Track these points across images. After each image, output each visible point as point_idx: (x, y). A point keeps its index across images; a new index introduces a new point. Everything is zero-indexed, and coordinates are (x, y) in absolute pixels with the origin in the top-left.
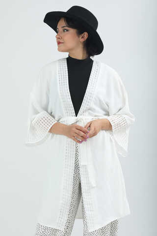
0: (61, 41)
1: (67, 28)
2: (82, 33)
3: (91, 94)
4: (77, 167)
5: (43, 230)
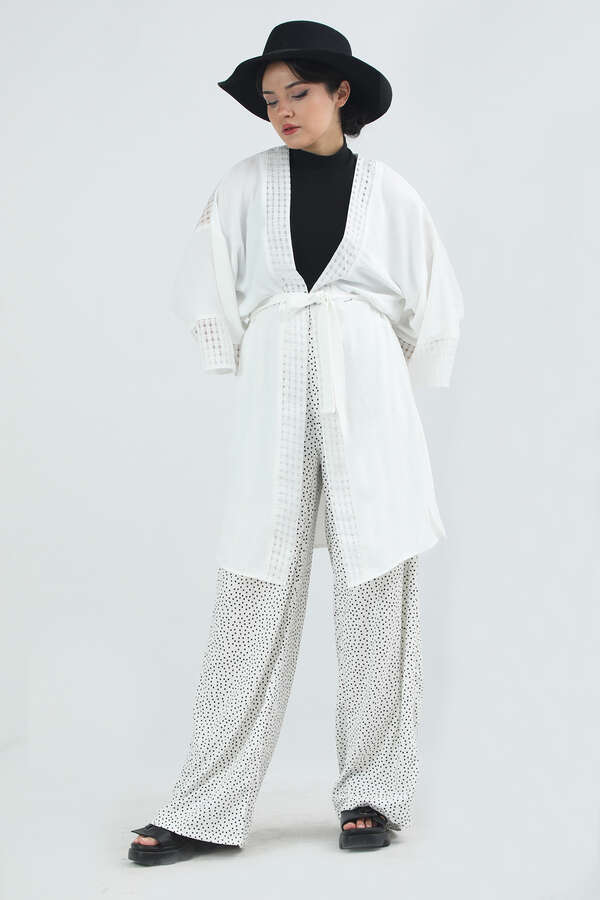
0: (293, 122)
1: (303, 87)
2: (338, 86)
3: (353, 248)
4: (311, 422)
5: (236, 586)
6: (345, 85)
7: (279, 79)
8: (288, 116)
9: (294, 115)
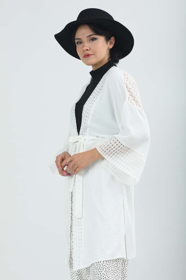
0: (90, 52)
6: (113, 39)
7: (83, 33)
8: (87, 50)
9: (90, 49)
